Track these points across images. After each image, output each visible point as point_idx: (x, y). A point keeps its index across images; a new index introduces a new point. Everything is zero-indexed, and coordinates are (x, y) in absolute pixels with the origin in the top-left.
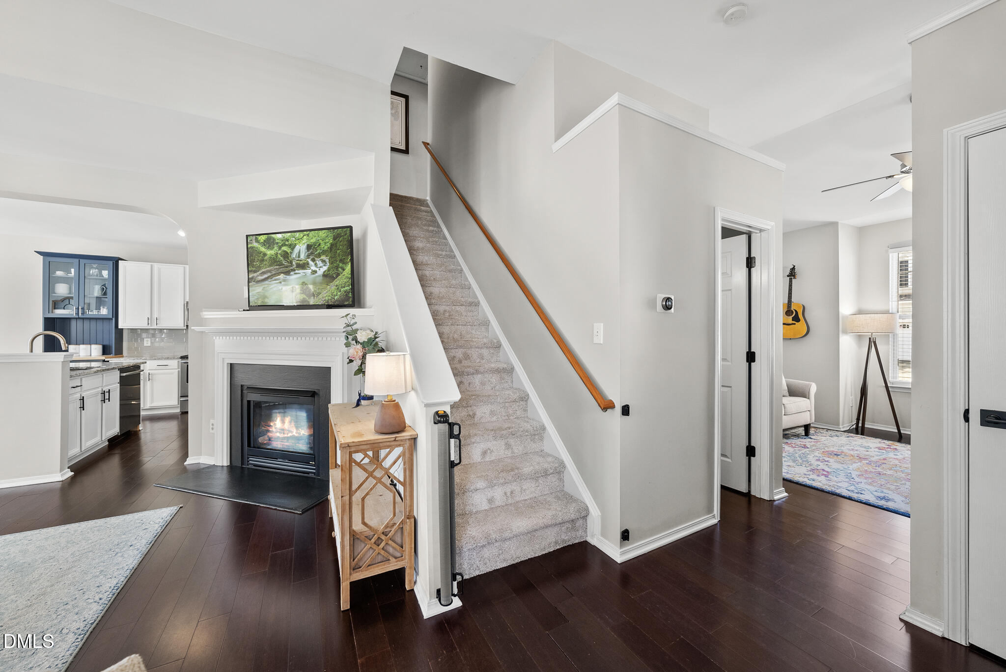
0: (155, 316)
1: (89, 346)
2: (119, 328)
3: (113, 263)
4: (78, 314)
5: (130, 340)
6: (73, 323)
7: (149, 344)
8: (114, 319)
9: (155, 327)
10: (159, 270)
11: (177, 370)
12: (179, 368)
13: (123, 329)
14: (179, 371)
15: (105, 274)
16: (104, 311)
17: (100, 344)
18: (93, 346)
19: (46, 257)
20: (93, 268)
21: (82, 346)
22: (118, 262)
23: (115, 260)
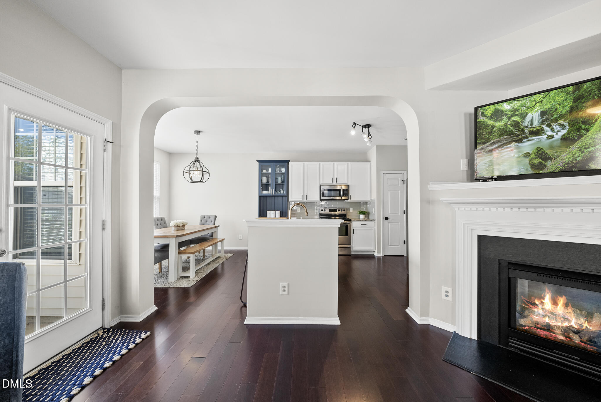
0: (306, 194)
1: (275, 212)
2: (288, 201)
4: (273, 194)
6: (272, 198)
7: (300, 211)
8: (287, 196)
9: (306, 201)
10: (308, 166)
13: (290, 201)
15: (283, 170)
16: (282, 192)
17: (280, 211)
18: (277, 212)
19: (260, 163)
20: (277, 167)
21: (272, 212)
22: (288, 163)
23: (288, 162)
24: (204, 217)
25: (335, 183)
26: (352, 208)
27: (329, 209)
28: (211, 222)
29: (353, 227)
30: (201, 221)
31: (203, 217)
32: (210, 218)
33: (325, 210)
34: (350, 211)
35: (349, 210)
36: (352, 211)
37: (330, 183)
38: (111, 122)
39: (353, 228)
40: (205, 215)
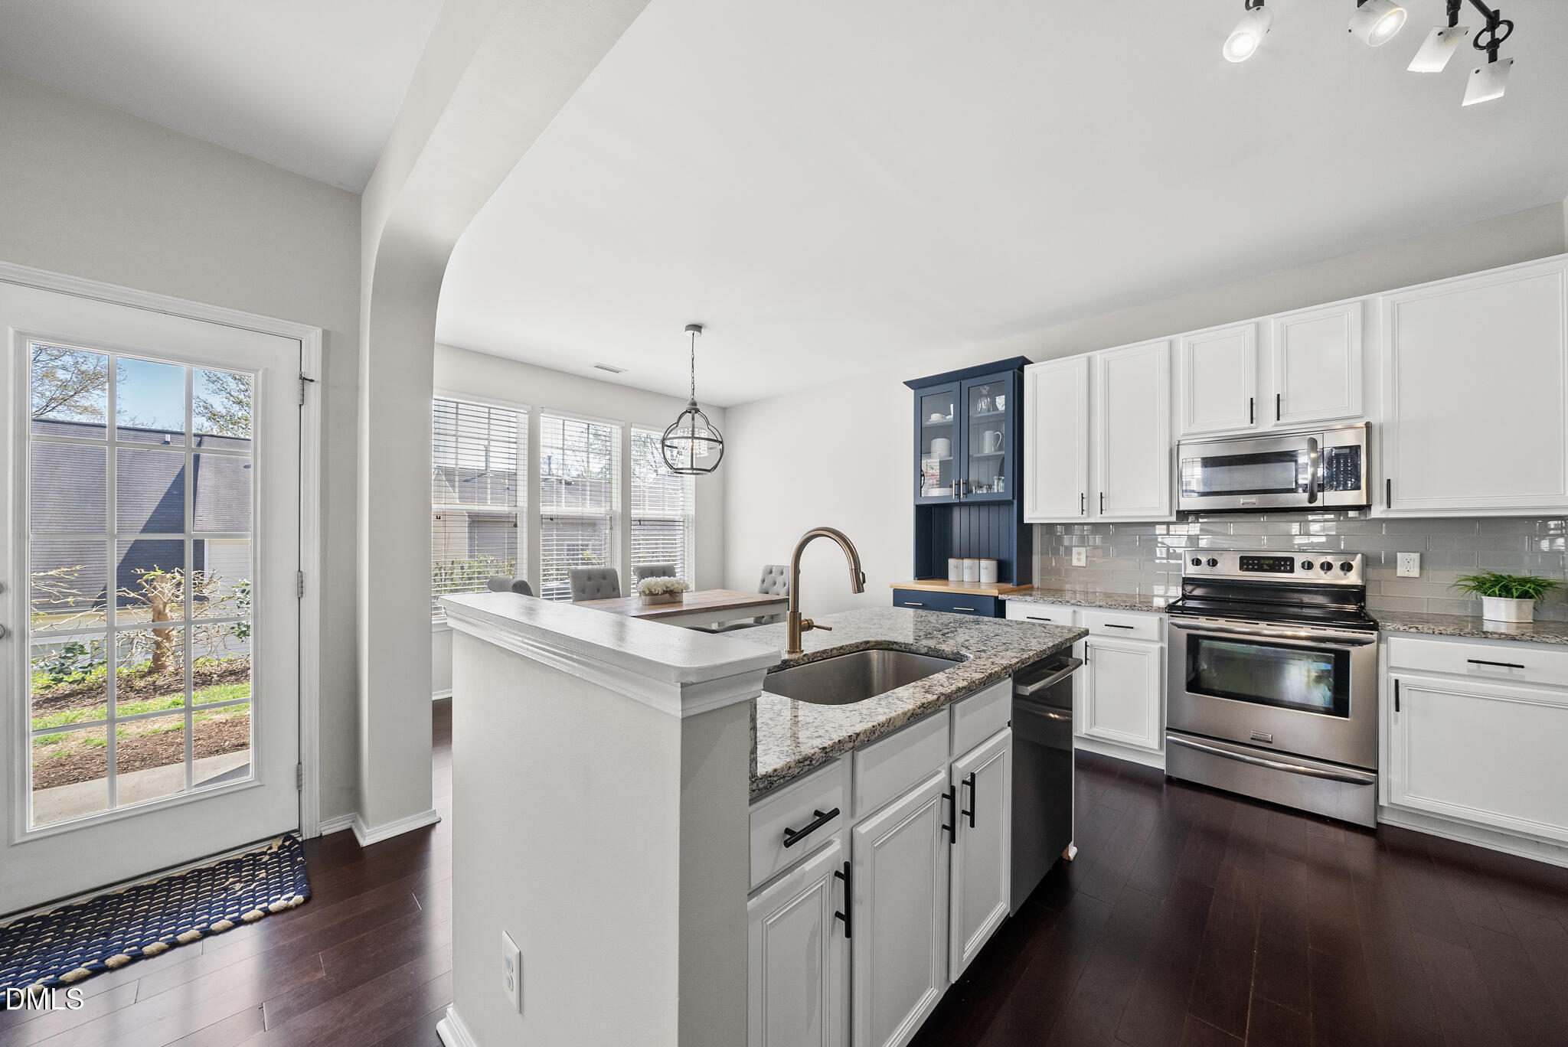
0: (1098, 488)
1: (977, 561)
2: (1025, 522)
3: (1014, 373)
4: (958, 495)
5: (1044, 552)
6: (956, 513)
7: (1083, 563)
8: (1015, 502)
9: (1097, 518)
10: (1107, 364)
11: (1157, 646)
12: (1161, 639)
13: (1032, 524)
14: (1162, 649)
15: (1001, 402)
16: (999, 487)
17: (993, 559)
18: (984, 563)
19: (918, 391)
20: (981, 396)
21: (967, 562)
22: (1021, 370)
23: (1016, 367)
24: (771, 572)
25: (1267, 424)
26: (1416, 556)
27: (1242, 558)
28: (782, 584)
29: (1391, 668)
30: (763, 581)
31: (769, 571)
32: (782, 573)
33: (1213, 563)
34: (1401, 571)
35: (1392, 562)
36: (1415, 572)
37: (1237, 422)
38: (319, 331)
39: (1394, 676)
40: (773, 566)
